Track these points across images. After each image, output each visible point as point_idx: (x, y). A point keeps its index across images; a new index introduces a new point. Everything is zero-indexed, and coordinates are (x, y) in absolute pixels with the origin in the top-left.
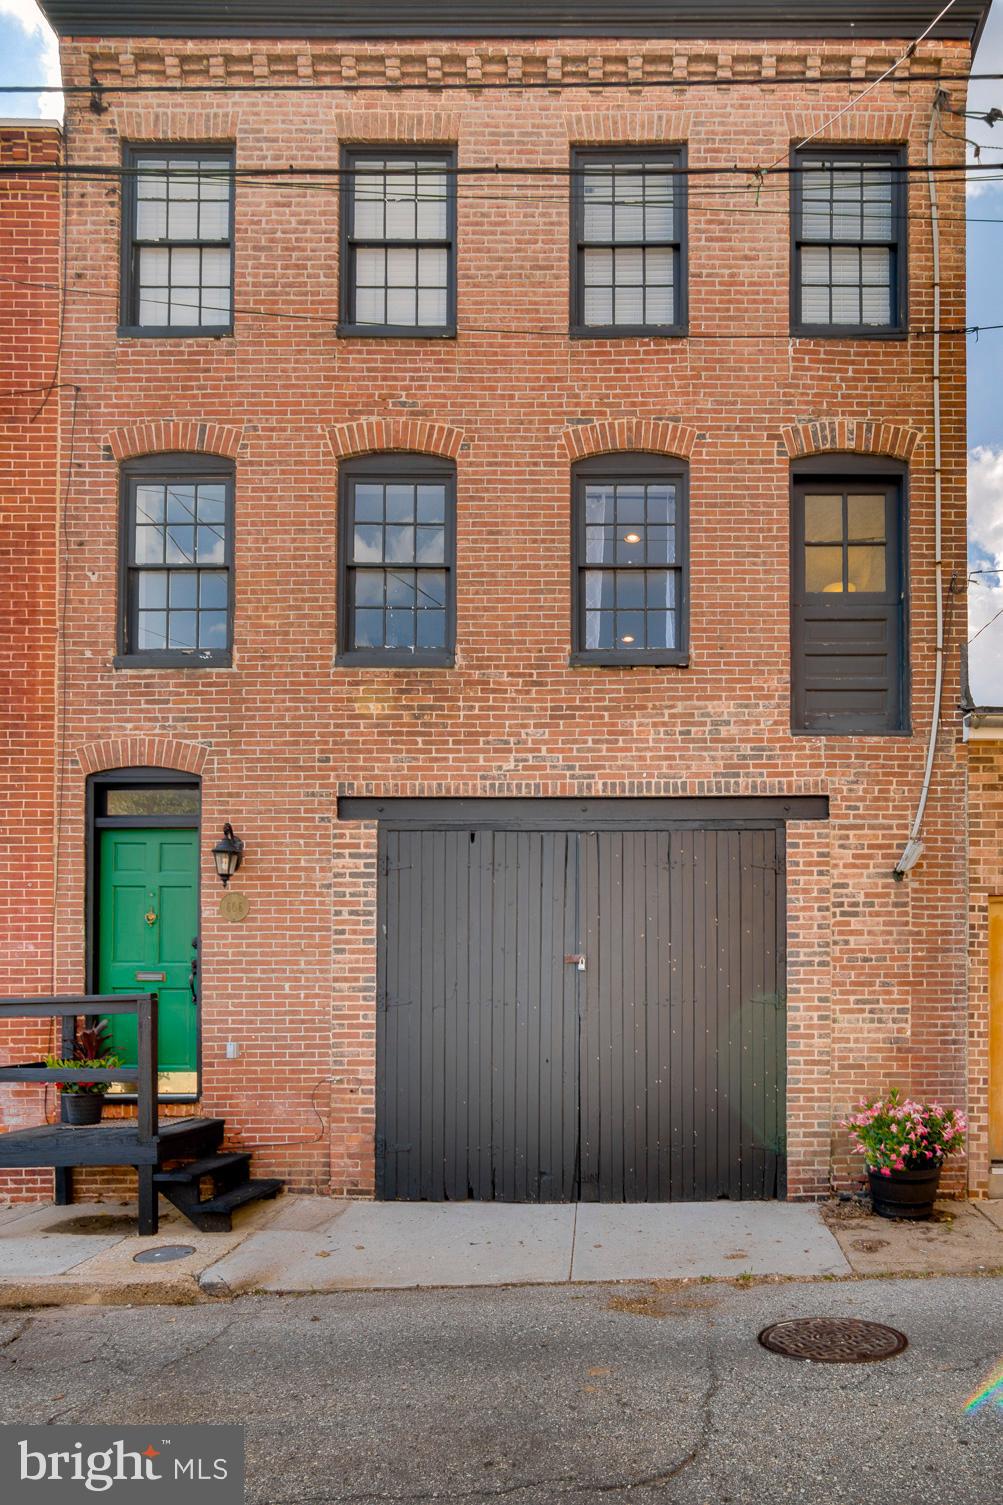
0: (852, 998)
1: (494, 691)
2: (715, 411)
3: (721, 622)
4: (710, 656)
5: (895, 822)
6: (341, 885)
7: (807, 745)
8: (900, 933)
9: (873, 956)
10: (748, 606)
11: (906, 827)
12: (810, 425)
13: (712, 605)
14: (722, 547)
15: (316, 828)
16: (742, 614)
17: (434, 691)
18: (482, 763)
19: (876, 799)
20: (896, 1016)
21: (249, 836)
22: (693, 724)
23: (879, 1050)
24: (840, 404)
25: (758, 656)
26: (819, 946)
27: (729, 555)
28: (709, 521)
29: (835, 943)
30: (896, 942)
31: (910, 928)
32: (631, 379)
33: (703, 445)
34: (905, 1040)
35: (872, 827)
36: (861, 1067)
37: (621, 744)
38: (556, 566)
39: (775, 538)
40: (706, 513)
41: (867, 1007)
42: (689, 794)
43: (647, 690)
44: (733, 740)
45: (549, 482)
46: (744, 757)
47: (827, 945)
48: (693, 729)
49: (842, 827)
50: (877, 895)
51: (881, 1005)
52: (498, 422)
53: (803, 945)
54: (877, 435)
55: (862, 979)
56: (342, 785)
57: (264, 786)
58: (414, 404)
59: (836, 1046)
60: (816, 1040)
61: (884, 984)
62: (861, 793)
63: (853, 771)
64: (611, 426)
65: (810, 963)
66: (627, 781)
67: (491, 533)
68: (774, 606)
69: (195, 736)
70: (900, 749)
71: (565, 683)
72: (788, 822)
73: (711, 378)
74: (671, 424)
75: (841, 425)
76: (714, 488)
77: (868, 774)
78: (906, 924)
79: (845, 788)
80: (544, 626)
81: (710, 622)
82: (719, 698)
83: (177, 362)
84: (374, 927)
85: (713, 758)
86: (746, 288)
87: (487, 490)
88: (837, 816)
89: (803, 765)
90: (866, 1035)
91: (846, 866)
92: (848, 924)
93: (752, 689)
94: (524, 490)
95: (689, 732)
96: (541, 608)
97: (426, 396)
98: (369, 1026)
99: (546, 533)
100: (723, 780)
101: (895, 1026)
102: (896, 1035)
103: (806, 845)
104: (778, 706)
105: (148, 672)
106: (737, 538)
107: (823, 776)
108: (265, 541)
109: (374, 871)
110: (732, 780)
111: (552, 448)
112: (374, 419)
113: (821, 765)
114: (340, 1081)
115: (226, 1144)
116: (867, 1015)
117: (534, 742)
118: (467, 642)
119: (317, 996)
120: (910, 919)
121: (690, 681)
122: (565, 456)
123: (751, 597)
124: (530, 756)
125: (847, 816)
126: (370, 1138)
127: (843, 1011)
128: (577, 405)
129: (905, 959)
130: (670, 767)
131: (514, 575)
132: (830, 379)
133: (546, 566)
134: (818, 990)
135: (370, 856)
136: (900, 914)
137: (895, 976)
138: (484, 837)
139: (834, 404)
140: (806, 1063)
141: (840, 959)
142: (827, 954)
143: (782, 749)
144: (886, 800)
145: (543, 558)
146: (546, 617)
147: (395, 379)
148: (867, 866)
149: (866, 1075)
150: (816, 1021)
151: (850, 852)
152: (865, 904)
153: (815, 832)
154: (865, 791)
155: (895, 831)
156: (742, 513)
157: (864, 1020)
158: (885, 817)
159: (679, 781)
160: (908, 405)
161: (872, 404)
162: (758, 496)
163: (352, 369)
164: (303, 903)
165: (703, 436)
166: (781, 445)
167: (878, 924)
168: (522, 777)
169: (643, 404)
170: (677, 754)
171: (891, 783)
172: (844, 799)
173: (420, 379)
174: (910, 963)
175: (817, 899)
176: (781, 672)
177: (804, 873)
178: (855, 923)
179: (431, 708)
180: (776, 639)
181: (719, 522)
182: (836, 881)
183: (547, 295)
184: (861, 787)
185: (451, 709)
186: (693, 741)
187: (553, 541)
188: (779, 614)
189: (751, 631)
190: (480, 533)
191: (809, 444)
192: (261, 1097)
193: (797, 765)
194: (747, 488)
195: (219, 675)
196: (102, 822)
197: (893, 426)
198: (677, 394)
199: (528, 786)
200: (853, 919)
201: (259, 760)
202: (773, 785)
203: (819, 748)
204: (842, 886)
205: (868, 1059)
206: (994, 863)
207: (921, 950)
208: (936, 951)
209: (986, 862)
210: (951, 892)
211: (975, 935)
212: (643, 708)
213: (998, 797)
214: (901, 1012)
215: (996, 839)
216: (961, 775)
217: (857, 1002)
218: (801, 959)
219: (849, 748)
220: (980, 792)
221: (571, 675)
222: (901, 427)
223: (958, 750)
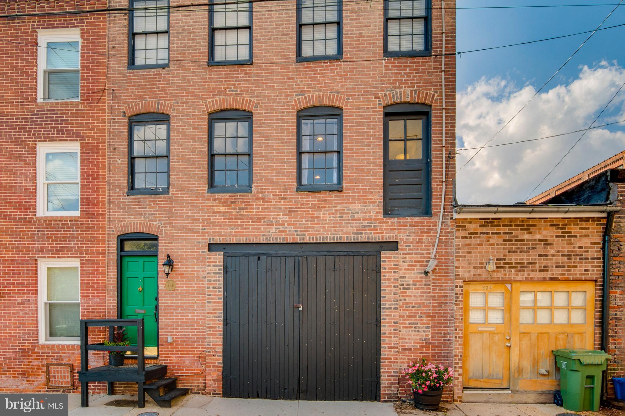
0: (407, 322)
1: (267, 202)
2: (354, 88)
3: (355, 173)
4: (351, 186)
5: (425, 252)
6: (209, 277)
7: (390, 221)
8: (427, 296)
9: (416, 306)
10: (366, 166)
11: (429, 254)
12: (391, 93)
13: (352, 166)
14: (356, 143)
15: (200, 255)
16: (364, 169)
17: (244, 202)
18: (262, 230)
19: (418, 243)
20: (425, 329)
21: (176, 259)
22: (344, 213)
23: (418, 343)
24: (403, 84)
25: (370, 186)
26: (394, 301)
27: (358, 146)
28: (351, 133)
29: (401, 300)
30: (426, 300)
31: (431, 294)
32: (320, 77)
33: (348, 102)
34: (429, 339)
35: (416, 254)
36: (411, 349)
37: (316, 222)
38: (291, 152)
39: (377, 139)
40: (350, 130)
41: (413, 326)
42: (342, 241)
43: (326, 200)
44: (360, 220)
45: (288, 119)
46: (364, 226)
47: (397, 301)
48: (344, 215)
49: (403, 254)
50: (417, 281)
51: (419, 325)
52: (268, 96)
53: (387, 301)
54: (419, 95)
55: (412, 314)
56: (210, 239)
57: (181, 239)
58: (237, 91)
59: (401, 341)
60: (393, 338)
61: (420, 317)
62: (411, 240)
63: (408, 231)
64: (312, 96)
65: (390, 308)
66: (318, 236)
67: (266, 140)
68: (377, 166)
69: (156, 221)
70: (427, 222)
71: (294, 198)
72: (382, 252)
73: (352, 75)
74: (336, 95)
75: (404, 92)
77: (414, 233)
78: (429, 293)
79: (405, 238)
80: (286, 176)
81: (351, 173)
82: (355, 203)
83: (149, 78)
84: (222, 293)
85: (352, 227)
86: (366, 38)
87: (264, 123)
88: (402, 250)
89: (388, 229)
90: (413, 337)
91: (405, 269)
92: (406, 292)
93: (367, 199)
94: (278, 123)
95: (342, 217)
96: (285, 169)
97: (241, 87)
98: (220, 331)
99: (287, 139)
100: (356, 236)
101: (425, 333)
102: (425, 337)
103: (389, 261)
104: (378, 206)
105: (139, 196)
106: (362, 139)
107: (396, 234)
108: (181, 146)
109: (222, 271)
110: (360, 236)
111: (289, 106)
112: (222, 97)
113: (395, 229)
114: (210, 352)
115: (168, 375)
116: (413, 329)
117: (283, 221)
118: (257, 183)
119: (201, 319)
120: (431, 291)
121: (343, 196)
122: (294, 109)
123: (367, 163)
124: (281, 227)
125: (405, 250)
126: (220, 374)
127: (403, 327)
128: (299, 88)
129: (429, 307)
130: (335, 230)
131: (275, 156)
132: (399, 73)
133: (287, 152)
134: (394, 319)
135: (220, 266)
136: (427, 289)
137: (425, 313)
138: (264, 258)
139: (401, 84)
140: (389, 348)
141: (402, 307)
142: (397, 304)
143: (380, 223)
144: (422, 243)
145: (286, 149)
146: (287, 172)
147: (229, 81)
148: (414, 270)
149: (413, 353)
150: (392, 331)
151: (407, 264)
152: (412, 285)
153: (393, 256)
154: (413, 239)
155: (425, 255)
156: (364, 129)
157: (412, 331)
158: (421, 250)
159: (339, 236)
160: (431, 83)
161: (417, 83)
162: (370, 122)
163: (213, 78)
164: (196, 284)
165: (349, 99)
166: (380, 101)
167: (418, 293)
168: (278, 235)
169: (325, 87)
170: (338, 225)
171: (423, 236)
172: (404, 243)
173: (239, 81)
174: (431, 308)
175: (393, 283)
176: (379, 192)
177: (388, 272)
178: (408, 292)
179: (243, 209)
180: (377, 179)
181: (355, 133)
182: (401, 275)
183: (288, 45)
184: (411, 238)
185: (251, 209)
186: (344, 220)
187: (290, 142)
188: (378, 169)
189: (367, 176)
190: (261, 140)
191: (391, 100)
192: (181, 357)
193: (385, 229)
194: (366, 119)
195: (165, 197)
196: (123, 254)
197: (425, 92)
198: (338, 82)
199: (280, 238)
200: (408, 291)
201: (179, 230)
202: (374, 237)
203: (394, 222)
204: (404, 277)
205: (414, 346)
206: (466, 268)
207: (436, 303)
208: (442, 303)
209: (463, 268)
210: (448, 280)
211: (458, 297)
212: (325, 207)
213: (468, 241)
214: (427, 328)
215: (467, 258)
216: (453, 232)
217: (409, 324)
218: (387, 306)
219: (407, 222)
220: (460, 239)
221: (297, 195)
222: (429, 92)
223: (451, 222)
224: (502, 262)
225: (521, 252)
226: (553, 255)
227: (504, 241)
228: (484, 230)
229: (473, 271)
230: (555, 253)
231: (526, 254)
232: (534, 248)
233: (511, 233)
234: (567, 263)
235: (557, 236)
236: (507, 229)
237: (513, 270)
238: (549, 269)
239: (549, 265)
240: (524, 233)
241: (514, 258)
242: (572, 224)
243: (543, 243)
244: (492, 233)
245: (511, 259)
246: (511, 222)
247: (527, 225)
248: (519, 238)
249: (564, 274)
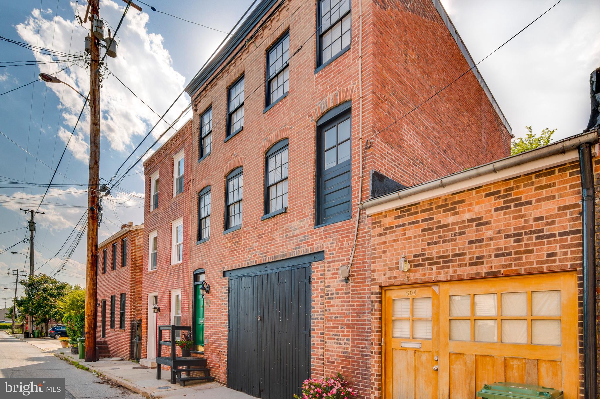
0: (331, 333)
1: (248, 233)
2: (295, 116)
3: (295, 192)
4: (293, 206)
5: (345, 258)
6: (223, 296)
7: (318, 231)
8: (347, 306)
9: (338, 316)
10: (302, 183)
11: (349, 259)
12: (320, 105)
13: (293, 187)
14: (296, 165)
15: (220, 280)
16: (300, 187)
17: (238, 237)
18: (246, 256)
19: (339, 249)
20: (346, 342)
21: (211, 284)
22: (288, 232)
23: (340, 356)
24: (329, 91)
25: (304, 201)
26: (321, 312)
27: (298, 167)
28: (293, 157)
29: (326, 310)
30: (346, 310)
31: (351, 303)
32: (276, 118)
33: (292, 130)
34: (349, 353)
35: (338, 261)
36: (334, 362)
37: (272, 243)
39: (310, 154)
40: (293, 154)
41: (336, 337)
42: (287, 257)
43: (278, 223)
44: (298, 235)
45: (260, 163)
46: (301, 241)
47: (324, 311)
49: (328, 262)
50: (339, 290)
51: (341, 337)
52: (250, 149)
53: (316, 311)
54: (340, 96)
55: (335, 325)
56: (223, 268)
57: (213, 270)
58: (236, 154)
59: (326, 353)
60: (319, 350)
61: (341, 328)
62: (334, 247)
63: (332, 239)
64: (272, 137)
65: (318, 319)
66: (273, 256)
67: (249, 184)
68: (309, 180)
69: (205, 259)
70: (347, 226)
71: (261, 226)
72: (312, 263)
73: (294, 105)
74: (284, 128)
75: (329, 99)
76: (295, 144)
77: (336, 239)
78: (349, 301)
79: (329, 246)
80: (257, 209)
81: (293, 193)
82: (295, 220)
83: (205, 165)
84: (227, 308)
85: (293, 243)
86: (303, 65)
87: (248, 172)
88: (327, 258)
89: (317, 240)
90: (335, 349)
91: (330, 278)
92: (330, 302)
93: (303, 214)
94: (255, 168)
95: (287, 235)
96: (257, 204)
97: (238, 150)
98: (226, 336)
99: (259, 179)
100: (295, 250)
101: (345, 346)
102: (345, 350)
103: (317, 271)
104: (310, 219)
105: (200, 244)
106: (300, 160)
107: (323, 243)
108: (214, 204)
109: (227, 291)
110: (298, 250)
111: (260, 151)
112: (230, 162)
113: (322, 239)
114: (222, 352)
116: (336, 341)
117: (255, 247)
118: (244, 220)
119: (219, 327)
120: (351, 299)
121: (288, 216)
122: (262, 153)
123: (303, 180)
124: (254, 252)
125: (330, 258)
126: (226, 369)
127: (328, 339)
128: (265, 134)
129: (349, 317)
130: (283, 248)
132: (326, 82)
133: (258, 190)
134: (320, 330)
135: (227, 287)
136: (347, 297)
137: (345, 324)
138: (244, 279)
139: (327, 92)
140: (317, 359)
141: (327, 317)
142: (324, 315)
143: (311, 235)
144: (342, 248)
145: (258, 188)
146: (258, 206)
147: (233, 149)
148: (336, 278)
149: (335, 366)
150: (319, 342)
151: (331, 272)
152: (335, 294)
153: (319, 266)
154: (336, 246)
156: (301, 150)
157: (335, 343)
158: (342, 256)
159: (285, 253)
160: (351, 76)
161: (339, 84)
162: (305, 141)
163: (227, 150)
164: (218, 301)
165: (292, 127)
166: (312, 117)
167: (340, 302)
168: (253, 259)
169: (278, 125)
170: (285, 244)
171: (344, 241)
172: (329, 251)
173: (238, 145)
174: (351, 319)
175: (320, 293)
176: (311, 205)
177: (316, 283)
178: (333, 302)
179: (237, 242)
180: (310, 193)
181: (296, 156)
182: (327, 285)
183: (260, 103)
184: (334, 245)
185: (241, 241)
186: (288, 238)
187: (260, 181)
188: (311, 183)
189: (303, 192)
190: (247, 186)
191: (319, 113)
192: (211, 354)
193: (315, 240)
194: (303, 139)
195: (208, 243)
196: (195, 283)
197: (345, 88)
198: (286, 116)
199: (254, 261)
200: (331, 300)
201: (212, 264)
202: (308, 250)
203: (321, 232)
204: (328, 287)
205: (336, 359)
206: (381, 271)
207: (354, 313)
208: (360, 313)
209: (378, 271)
210: (366, 286)
211: (373, 306)
212: (277, 229)
213: (383, 239)
214: (348, 340)
215: (382, 259)
216: (369, 231)
217: (333, 335)
218: (316, 317)
219: (331, 229)
220: (376, 238)
221: (262, 223)
222: (348, 87)
223: (368, 220)
224: (420, 258)
225: (444, 242)
226: (491, 239)
227: (423, 230)
228: (401, 221)
229: (389, 274)
230: (493, 235)
231: (450, 243)
232: (461, 234)
233: (432, 219)
234: (514, 247)
235: (496, 210)
236: (426, 215)
237: (434, 267)
238: (485, 260)
239: (485, 254)
240: (448, 216)
241: (434, 251)
242: (522, 184)
243: (474, 224)
244: (410, 224)
245: (431, 253)
246: (431, 204)
247: (452, 204)
248: (442, 223)
249: (510, 265)
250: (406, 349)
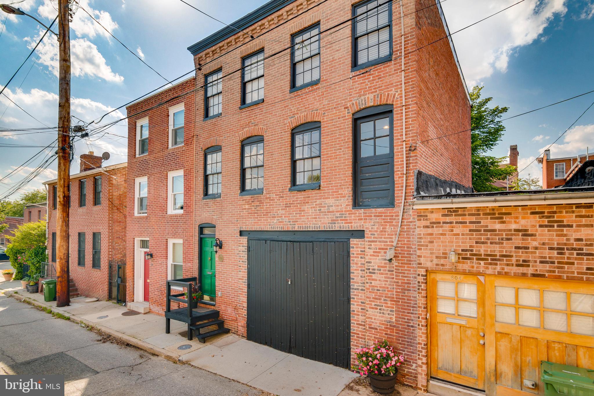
0: (373, 303)
1: (272, 200)
2: (328, 104)
3: (330, 173)
4: (327, 184)
5: (388, 240)
6: (240, 254)
7: (357, 212)
8: (390, 282)
9: (381, 289)
10: (338, 166)
11: (393, 242)
12: (357, 101)
13: (327, 168)
14: (330, 148)
15: (236, 239)
16: (336, 170)
17: (259, 201)
18: (269, 221)
19: (381, 231)
20: (389, 312)
21: (224, 240)
22: (322, 207)
23: (383, 324)
24: (367, 91)
25: (341, 183)
26: (361, 283)
27: (332, 150)
28: (326, 140)
29: (367, 283)
30: (389, 285)
31: (394, 280)
32: (305, 101)
33: (324, 116)
34: (393, 322)
35: (380, 242)
36: (376, 329)
37: (302, 214)
38: (287, 162)
39: (347, 142)
40: (326, 138)
41: (379, 308)
42: (321, 230)
43: (309, 197)
44: (333, 212)
45: (285, 137)
46: (337, 217)
47: (364, 283)
48: (322, 209)
49: (369, 241)
50: (382, 267)
51: (384, 308)
52: (273, 123)
53: (356, 283)
54: (381, 98)
55: (377, 297)
56: (240, 227)
57: (226, 228)
58: (255, 123)
59: (368, 320)
60: (360, 317)
61: (385, 300)
62: (376, 229)
63: (373, 221)
64: (300, 116)
65: (358, 289)
66: (304, 226)
67: (272, 155)
68: (346, 165)
69: (215, 215)
70: (390, 213)
71: (288, 196)
72: (351, 239)
73: (327, 94)
74: (316, 112)
75: (368, 98)
76: (328, 129)
77: (378, 222)
78: (393, 278)
79: (370, 227)
80: (283, 180)
81: (327, 173)
82: (329, 198)
83: (213, 124)
84: (247, 266)
85: (328, 218)
86: (337, 61)
87: (271, 143)
88: (367, 237)
89: (356, 220)
90: (378, 318)
91: (371, 255)
92: (372, 276)
93: (339, 194)
94: (279, 141)
95: (321, 210)
96: (283, 175)
97: (257, 120)
98: (245, 292)
99: (284, 152)
100: (331, 225)
101: (389, 316)
102: (389, 320)
103: (357, 247)
104: (348, 199)
105: (208, 200)
106: (335, 144)
107: (362, 223)
108: (227, 165)
109: (247, 250)
110: (334, 225)
111: (285, 127)
112: (247, 129)
113: (362, 219)
114: (240, 306)
115: (220, 317)
116: (378, 310)
117: (281, 214)
118: (266, 187)
119: (236, 283)
120: (394, 277)
121: (321, 193)
122: (288, 129)
123: (339, 164)
124: (280, 218)
125: (371, 238)
126: (245, 322)
127: (370, 308)
128: (291, 112)
129: (393, 291)
130: (316, 221)
131: (277, 166)
132: (364, 83)
133: (284, 162)
134: (361, 299)
135: (245, 247)
136: (390, 274)
137: (389, 297)
138: (268, 242)
139: (366, 91)
140: (357, 324)
141: (369, 289)
142: (364, 287)
143: (349, 214)
144: (385, 231)
145: (283, 160)
146: (284, 177)
147: (251, 117)
148: (378, 256)
149: (378, 332)
150: (360, 310)
151: (372, 250)
152: (377, 270)
153: (360, 243)
154: (377, 228)
155: (388, 243)
156: (336, 136)
157: (377, 312)
158: (384, 238)
159: (318, 225)
160: (392, 84)
161: (379, 87)
162: (341, 129)
163: (243, 117)
164: (233, 258)
165: (325, 113)
166: (348, 110)
167: (382, 277)
168: (278, 225)
169: (308, 107)
170: (317, 217)
171: (387, 225)
172: (370, 231)
173: (256, 115)
174: (395, 293)
175: (360, 267)
176: (348, 188)
177: (356, 257)
178: (374, 276)
179: (258, 206)
180: (347, 177)
181: (329, 140)
182: (367, 261)
183: (284, 82)
184: (376, 227)
185: (263, 206)
186: (322, 212)
187: (286, 154)
188: (348, 168)
189: (339, 175)
190: (269, 155)
191: (357, 107)
192: (226, 307)
193: (354, 220)
194: (338, 127)
195: (219, 200)
196: (202, 236)
197: (387, 93)
198: (317, 102)
199: (277, 227)
200: (373, 275)
201: (225, 221)
202: (346, 227)
203: (361, 213)
204: (370, 262)
205: (379, 326)
206: (428, 257)
207: (399, 289)
208: (405, 290)
209: (425, 257)
210: (411, 267)
211: (420, 286)
212: (308, 203)
213: (430, 231)
214: (391, 311)
215: (429, 247)
216: (414, 222)
217: (375, 305)
218: (355, 287)
219: (371, 213)
220: (422, 229)
221: (290, 194)
222: (390, 93)
223: (413, 212)
224: (468, 253)
225: (491, 243)
226: (536, 248)
227: (470, 231)
228: (448, 219)
229: (435, 261)
230: (538, 246)
231: (498, 245)
232: (508, 239)
233: (480, 222)
234: (557, 258)
235: (541, 226)
236: (473, 219)
237: (482, 263)
238: (531, 264)
239: (530, 259)
240: (495, 223)
241: (482, 250)
242: (564, 211)
243: (520, 233)
244: (457, 223)
245: (479, 251)
246: (478, 210)
247: (499, 214)
248: (489, 228)
249: (554, 272)
250: (451, 324)
